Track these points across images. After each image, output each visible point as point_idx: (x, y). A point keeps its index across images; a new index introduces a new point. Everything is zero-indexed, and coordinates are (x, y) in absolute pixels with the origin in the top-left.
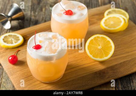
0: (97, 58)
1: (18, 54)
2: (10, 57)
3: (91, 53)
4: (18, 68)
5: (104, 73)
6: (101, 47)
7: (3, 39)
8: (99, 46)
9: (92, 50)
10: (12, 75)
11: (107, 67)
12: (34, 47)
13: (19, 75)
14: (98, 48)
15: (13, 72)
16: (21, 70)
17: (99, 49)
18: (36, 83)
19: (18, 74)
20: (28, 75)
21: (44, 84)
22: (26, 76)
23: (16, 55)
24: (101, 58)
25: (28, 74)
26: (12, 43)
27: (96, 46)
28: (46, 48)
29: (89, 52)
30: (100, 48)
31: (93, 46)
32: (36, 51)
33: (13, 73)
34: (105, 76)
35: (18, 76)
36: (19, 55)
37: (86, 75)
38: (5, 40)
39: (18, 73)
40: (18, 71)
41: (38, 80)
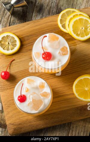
0: (82, 98)
1: (11, 65)
4: (8, 85)
10: (2, 91)
15: (3, 88)
19: (7, 93)
26: (8, 50)
34: (85, 113)
35: (7, 95)
40: (8, 89)
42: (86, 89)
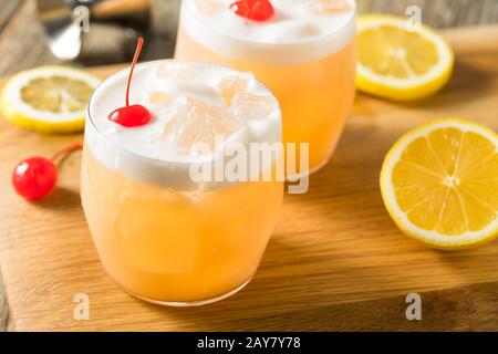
0: (430, 229)
2: (21, 164)
3: (402, 204)
5: (451, 306)
6: (458, 182)
7: (24, 90)
8: (451, 173)
9: (411, 187)
10: (11, 247)
11: (473, 286)
12: (116, 115)
13: (41, 249)
14: (444, 183)
16: (58, 230)
17: (447, 187)
18: (108, 298)
20: (83, 256)
21: (145, 309)
22: (74, 258)
23: (56, 162)
24: (447, 230)
25: (86, 252)
27: (433, 173)
28: (169, 125)
29: (397, 194)
30: (450, 185)
31: (420, 168)
32: (118, 132)
33: (21, 237)
34: (453, 321)
35: (36, 254)
36: (71, 164)
37: (356, 304)
38: (30, 93)
39: (41, 239)
40: (42, 233)
41: (120, 288)
42: (450, 181)
